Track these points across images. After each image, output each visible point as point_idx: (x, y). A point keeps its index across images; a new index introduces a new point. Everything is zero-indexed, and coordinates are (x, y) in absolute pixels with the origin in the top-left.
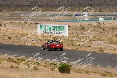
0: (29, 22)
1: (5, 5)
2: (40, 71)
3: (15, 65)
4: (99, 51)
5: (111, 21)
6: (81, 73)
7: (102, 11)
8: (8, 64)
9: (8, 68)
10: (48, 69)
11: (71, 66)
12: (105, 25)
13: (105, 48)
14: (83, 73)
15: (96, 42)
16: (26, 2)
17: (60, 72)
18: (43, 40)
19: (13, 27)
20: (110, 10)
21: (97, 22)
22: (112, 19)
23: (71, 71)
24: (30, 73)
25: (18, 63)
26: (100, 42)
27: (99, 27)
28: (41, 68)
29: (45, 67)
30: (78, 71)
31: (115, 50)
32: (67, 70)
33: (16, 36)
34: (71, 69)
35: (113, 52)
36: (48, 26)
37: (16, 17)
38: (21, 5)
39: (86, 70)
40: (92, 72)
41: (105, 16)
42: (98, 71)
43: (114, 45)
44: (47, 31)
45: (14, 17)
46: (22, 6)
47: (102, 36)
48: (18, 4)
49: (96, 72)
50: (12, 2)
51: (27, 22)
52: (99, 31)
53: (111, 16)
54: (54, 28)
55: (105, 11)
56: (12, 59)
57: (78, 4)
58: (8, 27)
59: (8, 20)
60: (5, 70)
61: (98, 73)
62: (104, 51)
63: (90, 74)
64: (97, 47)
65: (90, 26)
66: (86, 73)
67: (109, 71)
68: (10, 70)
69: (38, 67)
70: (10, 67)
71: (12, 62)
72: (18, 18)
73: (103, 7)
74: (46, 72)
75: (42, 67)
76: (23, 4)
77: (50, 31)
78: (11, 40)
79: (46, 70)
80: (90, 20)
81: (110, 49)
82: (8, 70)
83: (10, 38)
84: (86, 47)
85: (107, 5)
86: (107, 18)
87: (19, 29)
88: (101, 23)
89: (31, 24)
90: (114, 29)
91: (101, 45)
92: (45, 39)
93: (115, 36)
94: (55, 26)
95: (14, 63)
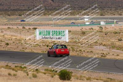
0: (27, 27)
1: (2, 10)
2: (40, 78)
3: (13, 72)
4: (102, 56)
5: (113, 25)
6: (82, 79)
7: (104, 14)
8: (5, 72)
9: (6, 76)
10: (48, 76)
11: (72, 73)
12: (107, 29)
13: (108, 53)
14: (85, 80)
15: (98, 47)
16: (23, 6)
17: (61, 79)
18: (42, 46)
19: (11, 32)
20: (112, 14)
21: (99, 26)
22: (114, 23)
23: (72, 78)
24: (29, 80)
25: (16, 70)
26: (102, 47)
27: (100, 32)
28: (40, 76)
29: (45, 74)
30: (79, 78)
31: (118, 55)
32: (67, 77)
33: (14, 42)
34: (72, 75)
35: (116, 58)
36: (47, 31)
37: (13, 22)
38: (19, 9)
39: (87, 77)
40: (94, 79)
41: (107, 20)
42: (100, 77)
43: (117, 50)
44: (46, 36)
45: (11, 23)
46: (19, 11)
47: (104, 41)
48: (16, 8)
49: (98, 78)
50: (9, 7)
51: (25, 27)
52: (101, 35)
53: (113, 19)
54: (53, 33)
55: (107, 14)
56: (10, 67)
57: (78, 7)
58: (5, 32)
59: (5, 25)
60: (3, 77)
61: (100, 80)
62: (107, 57)
63: (92, 81)
64: (99, 52)
65: (91, 30)
66: (87, 79)
67: (112, 78)
68: (7, 78)
69: (38, 75)
70: (7, 75)
71: (10, 69)
72: (16, 22)
73: (105, 10)
74: (46, 79)
75: (41, 74)
76: (21, 8)
77: (49, 36)
78: (9, 46)
79: (46, 77)
80: (91, 25)
81: (113, 54)
82: (6, 78)
83: (7, 44)
84: (87, 52)
85: (109, 8)
86: (109, 22)
87: (17, 34)
88: (103, 27)
89: (30, 29)
90: (116, 33)
91: (103, 50)
92: (44, 45)
93: (118, 41)
94: (54, 31)
95: (11, 70)
